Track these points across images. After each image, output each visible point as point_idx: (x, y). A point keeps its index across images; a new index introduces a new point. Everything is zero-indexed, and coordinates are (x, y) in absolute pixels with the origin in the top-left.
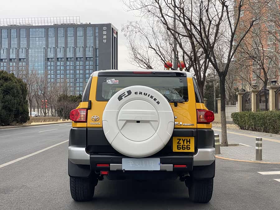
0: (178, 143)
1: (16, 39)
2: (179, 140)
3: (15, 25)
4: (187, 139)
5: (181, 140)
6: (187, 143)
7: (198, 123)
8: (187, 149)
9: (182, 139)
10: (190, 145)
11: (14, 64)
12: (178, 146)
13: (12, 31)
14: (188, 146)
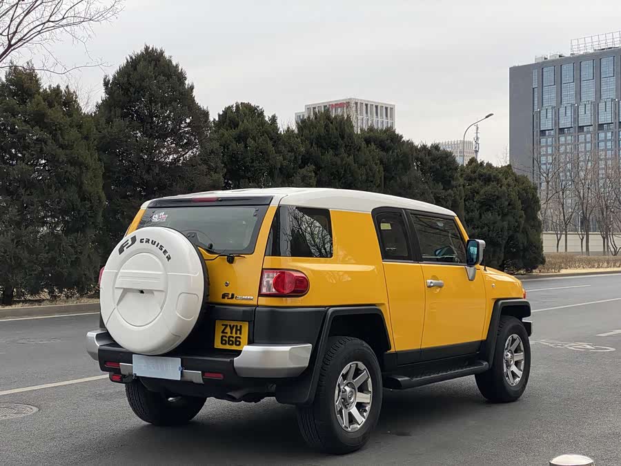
0: (223, 332)
1: (613, 79)
2: (224, 327)
3: (611, 48)
4: (237, 326)
5: (228, 327)
6: (236, 333)
7: (260, 295)
8: (236, 345)
9: (230, 326)
10: (240, 338)
11: (609, 134)
12: (222, 337)
13: (604, 61)
14: (238, 339)
